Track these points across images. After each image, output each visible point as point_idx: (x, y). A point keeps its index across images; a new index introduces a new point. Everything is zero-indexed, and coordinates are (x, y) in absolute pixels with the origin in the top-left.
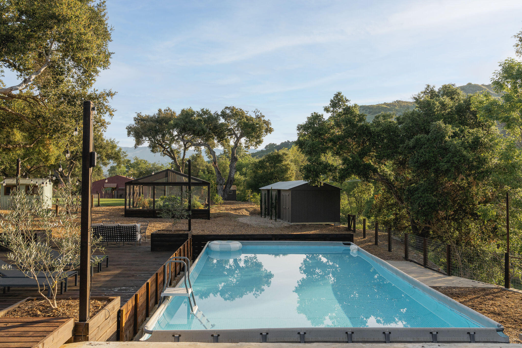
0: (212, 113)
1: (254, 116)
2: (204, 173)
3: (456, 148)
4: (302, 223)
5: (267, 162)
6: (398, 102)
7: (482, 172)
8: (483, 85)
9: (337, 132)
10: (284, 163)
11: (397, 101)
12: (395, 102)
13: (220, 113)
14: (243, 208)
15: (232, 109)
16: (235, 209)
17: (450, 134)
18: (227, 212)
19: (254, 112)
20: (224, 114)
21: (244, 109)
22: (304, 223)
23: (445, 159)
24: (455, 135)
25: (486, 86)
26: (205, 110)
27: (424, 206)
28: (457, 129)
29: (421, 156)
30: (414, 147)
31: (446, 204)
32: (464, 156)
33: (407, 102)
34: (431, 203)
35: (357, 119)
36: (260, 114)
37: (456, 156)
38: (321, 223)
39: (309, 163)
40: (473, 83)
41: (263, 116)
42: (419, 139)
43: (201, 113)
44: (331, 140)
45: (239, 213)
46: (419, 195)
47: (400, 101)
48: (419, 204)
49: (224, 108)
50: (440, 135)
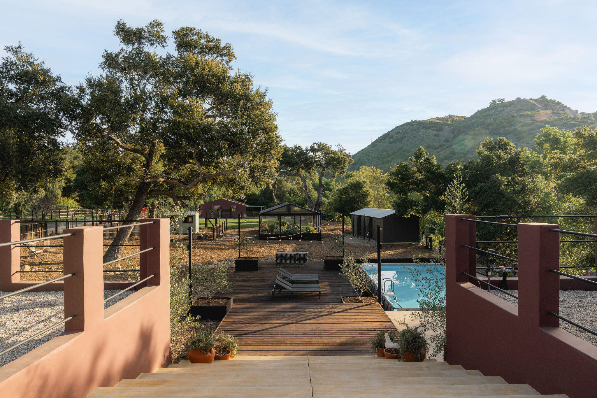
0: (304, 148)
1: (337, 150)
2: (290, 194)
3: (509, 194)
4: (391, 243)
5: (350, 188)
6: (450, 117)
7: (528, 211)
8: (531, 99)
9: (420, 176)
10: (365, 189)
11: (449, 115)
12: (447, 117)
13: (309, 148)
14: (337, 229)
15: (319, 145)
16: (332, 230)
17: (505, 183)
18: (326, 232)
19: (337, 146)
20: (313, 149)
21: (329, 144)
22: (393, 243)
23: (502, 202)
24: (509, 184)
25: (535, 100)
26: (297, 146)
27: (486, 234)
28: (510, 178)
29: (484, 200)
30: (479, 192)
31: (501, 233)
32: (515, 201)
33: (459, 117)
34: (491, 232)
35: (435, 168)
36: (342, 148)
37: (509, 200)
38: (405, 243)
39: (399, 200)
40: (522, 98)
41: (345, 150)
42: (483, 187)
43: (294, 148)
44: (415, 183)
45: (335, 233)
46: (483, 226)
47: (452, 116)
48: (482, 233)
49: (312, 144)
50: (498, 184)
